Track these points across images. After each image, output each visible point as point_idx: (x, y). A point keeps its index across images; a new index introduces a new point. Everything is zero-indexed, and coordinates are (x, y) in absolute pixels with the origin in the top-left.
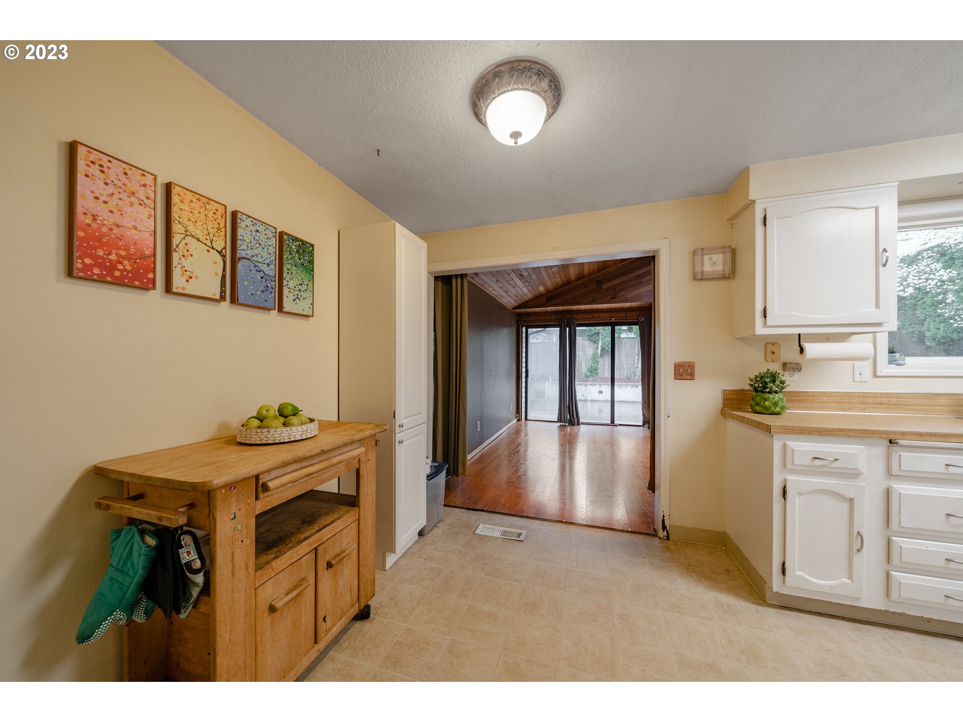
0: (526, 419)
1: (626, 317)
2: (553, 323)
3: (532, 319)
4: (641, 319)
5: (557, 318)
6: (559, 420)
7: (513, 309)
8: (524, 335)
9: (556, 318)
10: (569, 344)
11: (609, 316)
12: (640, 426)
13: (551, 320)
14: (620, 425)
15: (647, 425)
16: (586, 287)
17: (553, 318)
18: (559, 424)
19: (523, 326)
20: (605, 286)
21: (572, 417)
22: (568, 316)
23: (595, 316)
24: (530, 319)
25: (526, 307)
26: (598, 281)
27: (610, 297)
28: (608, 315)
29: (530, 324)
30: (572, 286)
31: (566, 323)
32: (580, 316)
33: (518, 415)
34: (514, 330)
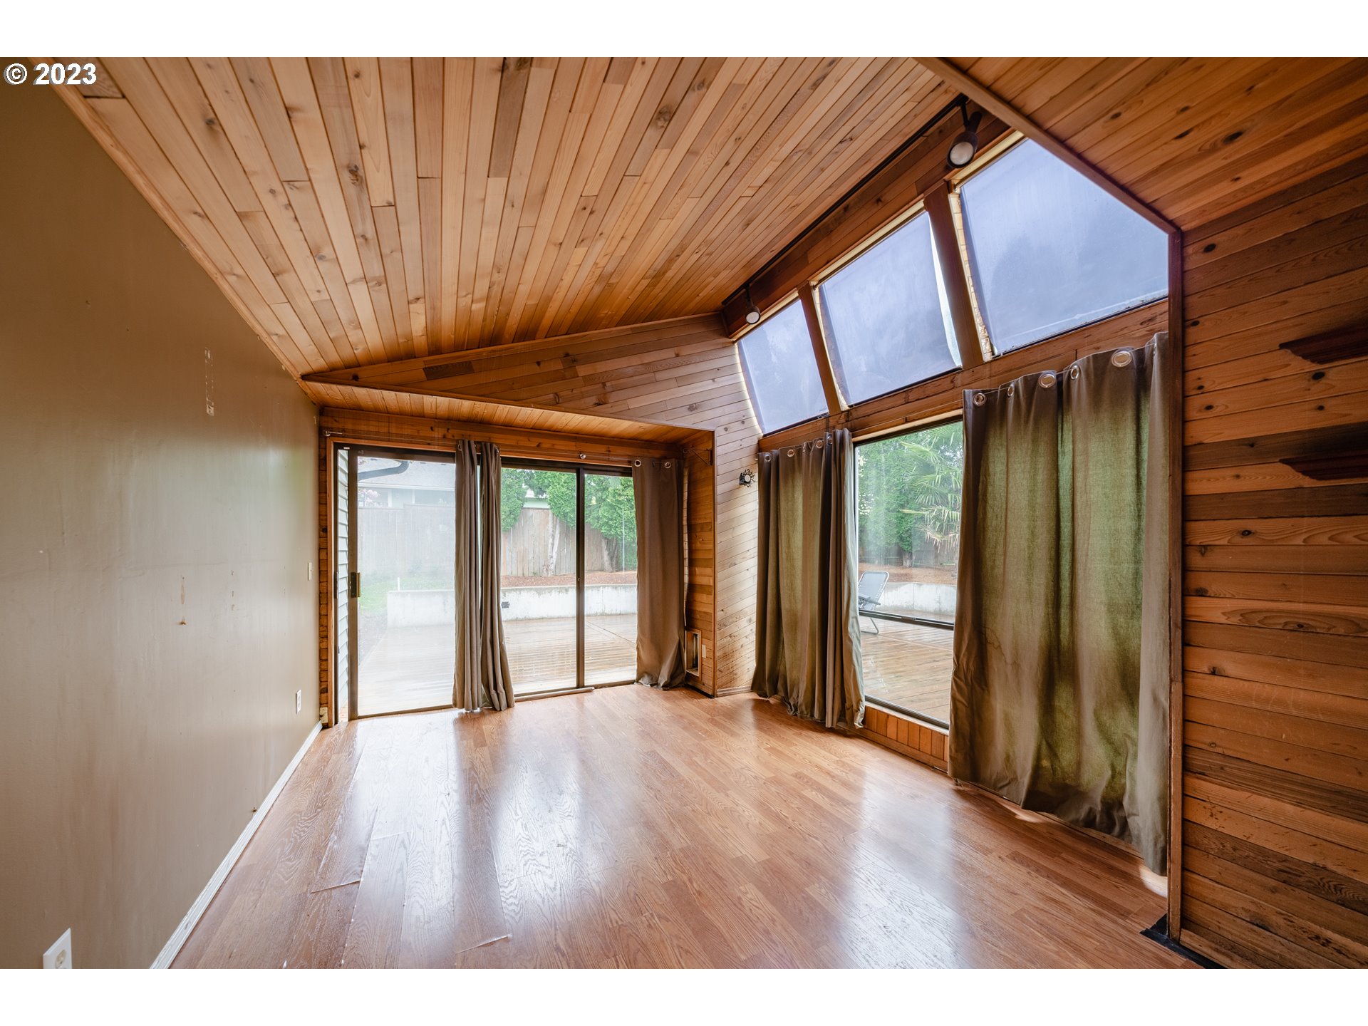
0: (353, 716)
1: (609, 455)
2: (436, 449)
3: (372, 429)
4: (638, 463)
5: (450, 436)
6: (459, 701)
7: (305, 377)
8: (343, 478)
9: (444, 437)
10: (483, 506)
11: (574, 449)
12: (632, 682)
13: (433, 438)
14: (597, 687)
15: (646, 680)
16: (539, 363)
17: (438, 433)
18: (456, 713)
19: (339, 446)
20: (583, 370)
21: (493, 692)
22: (479, 436)
23: (543, 446)
24: (363, 428)
25: (355, 381)
26: (567, 355)
27: (594, 400)
28: (571, 446)
29: (363, 442)
30: (501, 350)
31: (475, 453)
32: (510, 440)
33: (324, 710)
34: (308, 458)
